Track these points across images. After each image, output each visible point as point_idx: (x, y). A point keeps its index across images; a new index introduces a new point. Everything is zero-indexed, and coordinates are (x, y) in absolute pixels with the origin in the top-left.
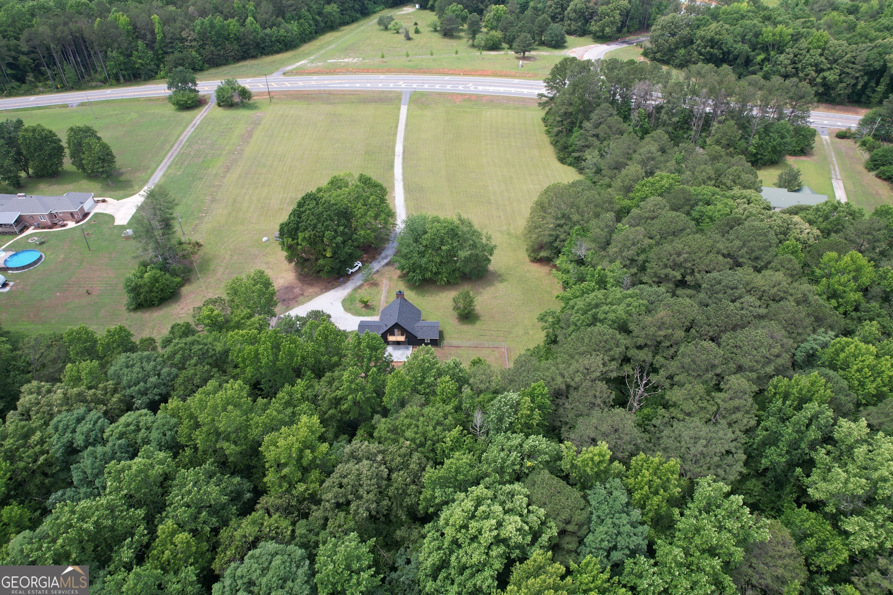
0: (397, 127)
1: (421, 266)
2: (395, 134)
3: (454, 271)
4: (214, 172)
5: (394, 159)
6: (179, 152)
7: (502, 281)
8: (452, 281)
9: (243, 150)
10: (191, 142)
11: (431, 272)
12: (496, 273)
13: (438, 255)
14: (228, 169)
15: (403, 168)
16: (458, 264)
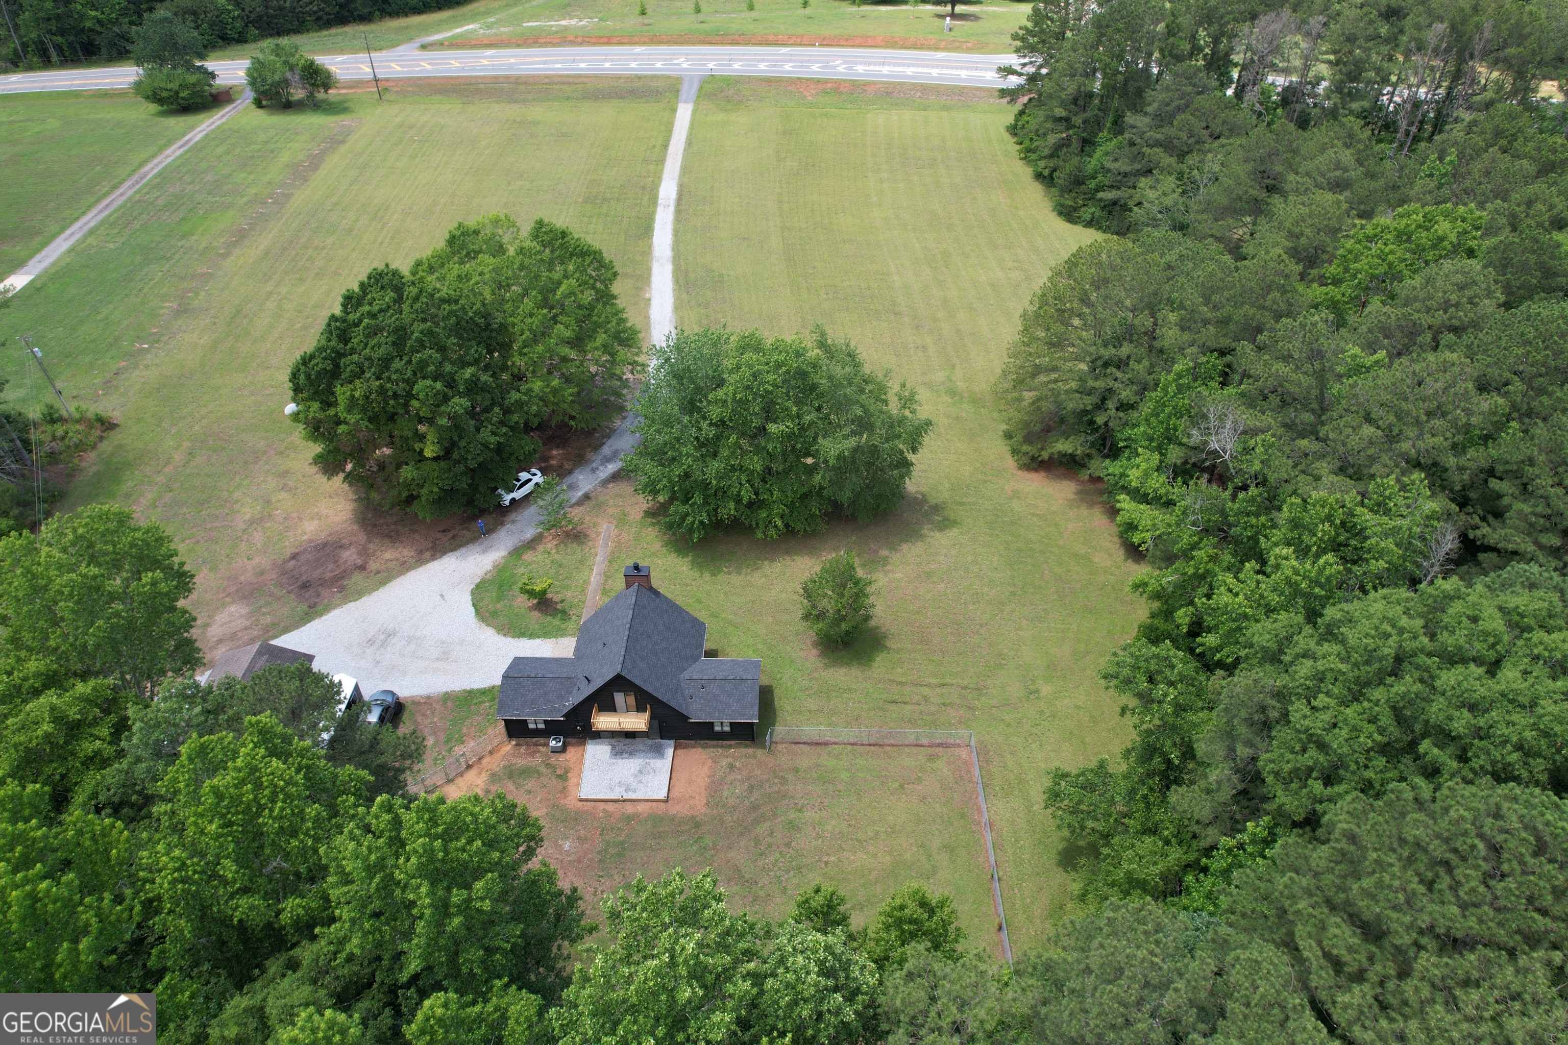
0: (666, 146)
1: (706, 485)
2: (661, 161)
3: (804, 496)
4: (204, 244)
5: (654, 213)
6: (130, 199)
7: (946, 524)
8: (798, 526)
9: (288, 197)
10: (164, 178)
11: (738, 500)
12: (924, 500)
13: (758, 450)
14: (240, 236)
15: (676, 233)
16: (817, 478)
